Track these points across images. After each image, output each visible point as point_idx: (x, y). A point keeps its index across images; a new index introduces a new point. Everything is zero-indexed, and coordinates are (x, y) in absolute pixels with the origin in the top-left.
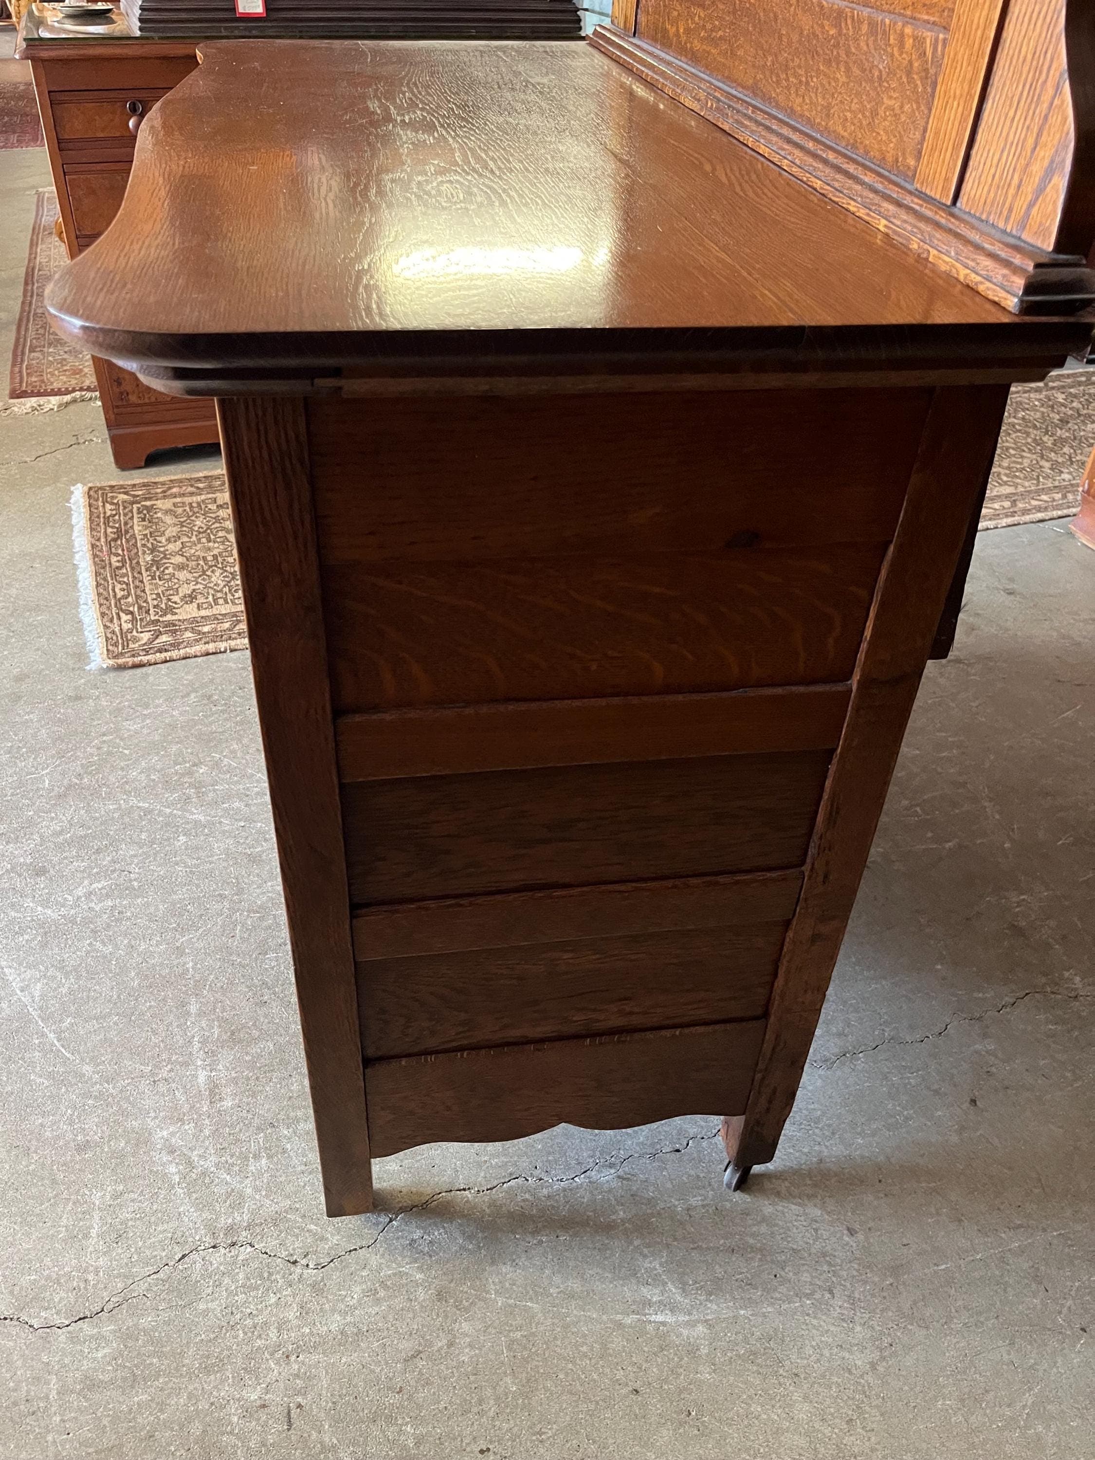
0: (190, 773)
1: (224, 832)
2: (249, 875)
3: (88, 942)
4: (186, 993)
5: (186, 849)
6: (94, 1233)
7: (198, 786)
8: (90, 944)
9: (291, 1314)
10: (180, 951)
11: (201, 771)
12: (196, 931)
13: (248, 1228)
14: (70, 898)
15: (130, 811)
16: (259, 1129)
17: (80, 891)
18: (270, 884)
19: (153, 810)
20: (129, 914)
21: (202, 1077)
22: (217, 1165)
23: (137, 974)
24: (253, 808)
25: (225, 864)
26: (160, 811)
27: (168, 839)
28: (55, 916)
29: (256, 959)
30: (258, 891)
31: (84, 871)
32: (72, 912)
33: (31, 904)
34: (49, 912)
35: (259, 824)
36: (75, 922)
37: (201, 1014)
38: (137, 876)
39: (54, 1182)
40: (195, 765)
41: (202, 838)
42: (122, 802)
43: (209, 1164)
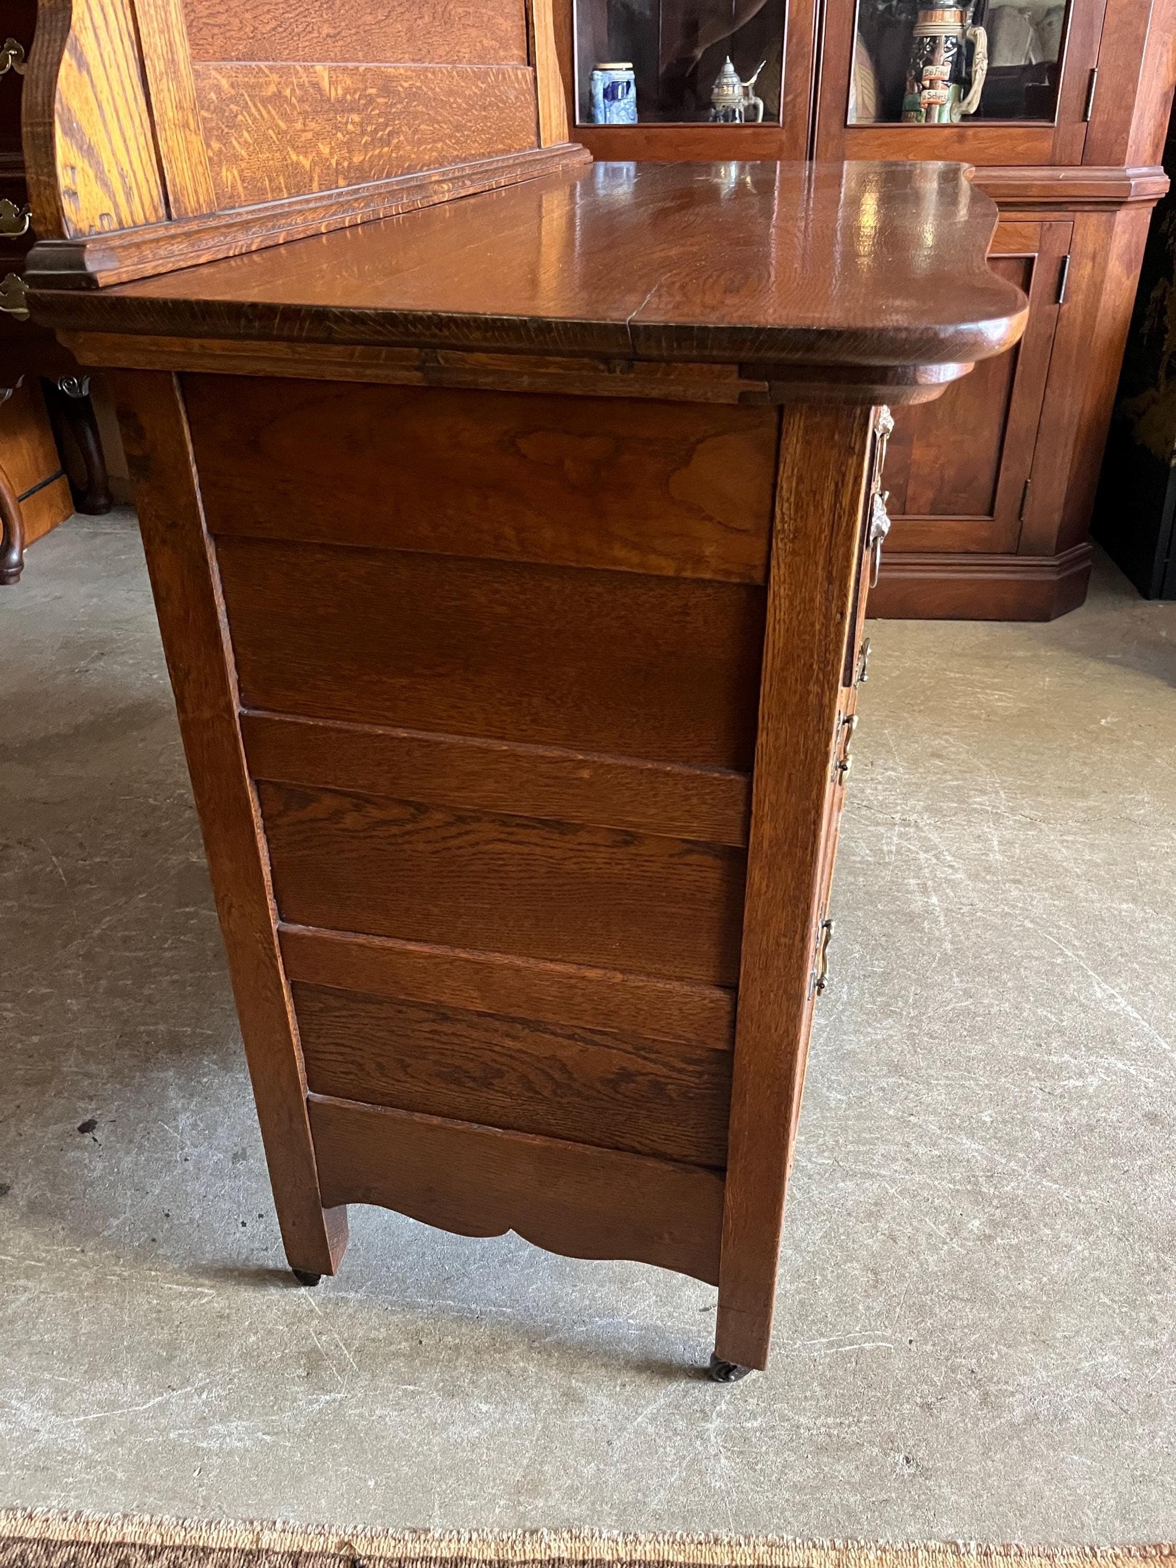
0: (993, 1223)
1: (935, 1112)
2: (902, 1052)
3: (1064, 1024)
4: (957, 959)
5: (980, 1103)
6: (996, 843)
7: (977, 1197)
8: (1062, 1021)
9: (868, 791)
10: (967, 994)
11: (977, 1223)
12: (953, 1009)
13: (895, 824)
14: (1102, 1076)
15: (1067, 1179)
16: (889, 864)
17: (1094, 1081)
18: (879, 1037)
19: (1036, 1170)
20: (1030, 1042)
21: (934, 900)
22: (917, 853)
23: (1005, 983)
24: (899, 1138)
25: (932, 1072)
26: (1024, 1167)
27: (1005, 1122)
28: (1112, 1060)
29: (893, 970)
30: (891, 1032)
31: (1099, 1106)
32: (1093, 1058)
33: (1146, 1080)
34: (1120, 1065)
35: (891, 1113)
36: (1089, 1049)
37: (940, 940)
38: (1032, 1083)
39: (1032, 869)
40: (989, 1238)
41: (961, 1112)
42: (1083, 1198)
43: (922, 856)
